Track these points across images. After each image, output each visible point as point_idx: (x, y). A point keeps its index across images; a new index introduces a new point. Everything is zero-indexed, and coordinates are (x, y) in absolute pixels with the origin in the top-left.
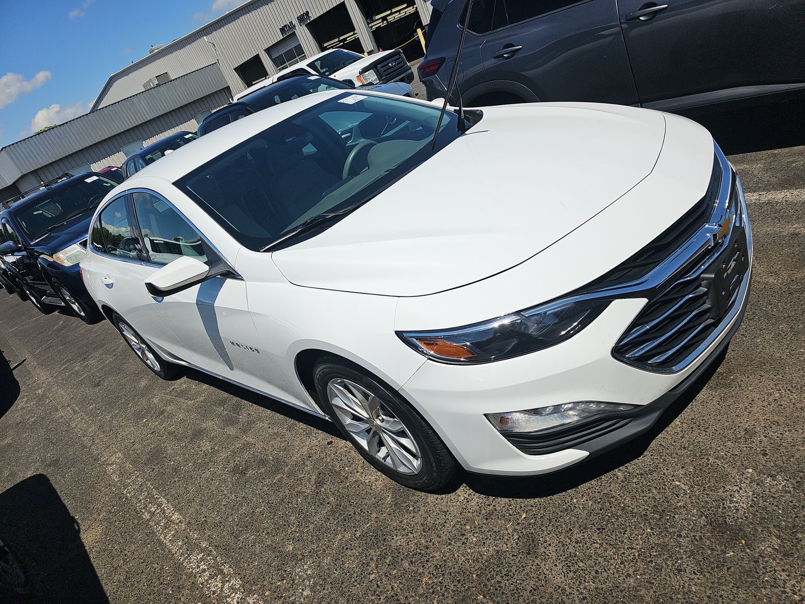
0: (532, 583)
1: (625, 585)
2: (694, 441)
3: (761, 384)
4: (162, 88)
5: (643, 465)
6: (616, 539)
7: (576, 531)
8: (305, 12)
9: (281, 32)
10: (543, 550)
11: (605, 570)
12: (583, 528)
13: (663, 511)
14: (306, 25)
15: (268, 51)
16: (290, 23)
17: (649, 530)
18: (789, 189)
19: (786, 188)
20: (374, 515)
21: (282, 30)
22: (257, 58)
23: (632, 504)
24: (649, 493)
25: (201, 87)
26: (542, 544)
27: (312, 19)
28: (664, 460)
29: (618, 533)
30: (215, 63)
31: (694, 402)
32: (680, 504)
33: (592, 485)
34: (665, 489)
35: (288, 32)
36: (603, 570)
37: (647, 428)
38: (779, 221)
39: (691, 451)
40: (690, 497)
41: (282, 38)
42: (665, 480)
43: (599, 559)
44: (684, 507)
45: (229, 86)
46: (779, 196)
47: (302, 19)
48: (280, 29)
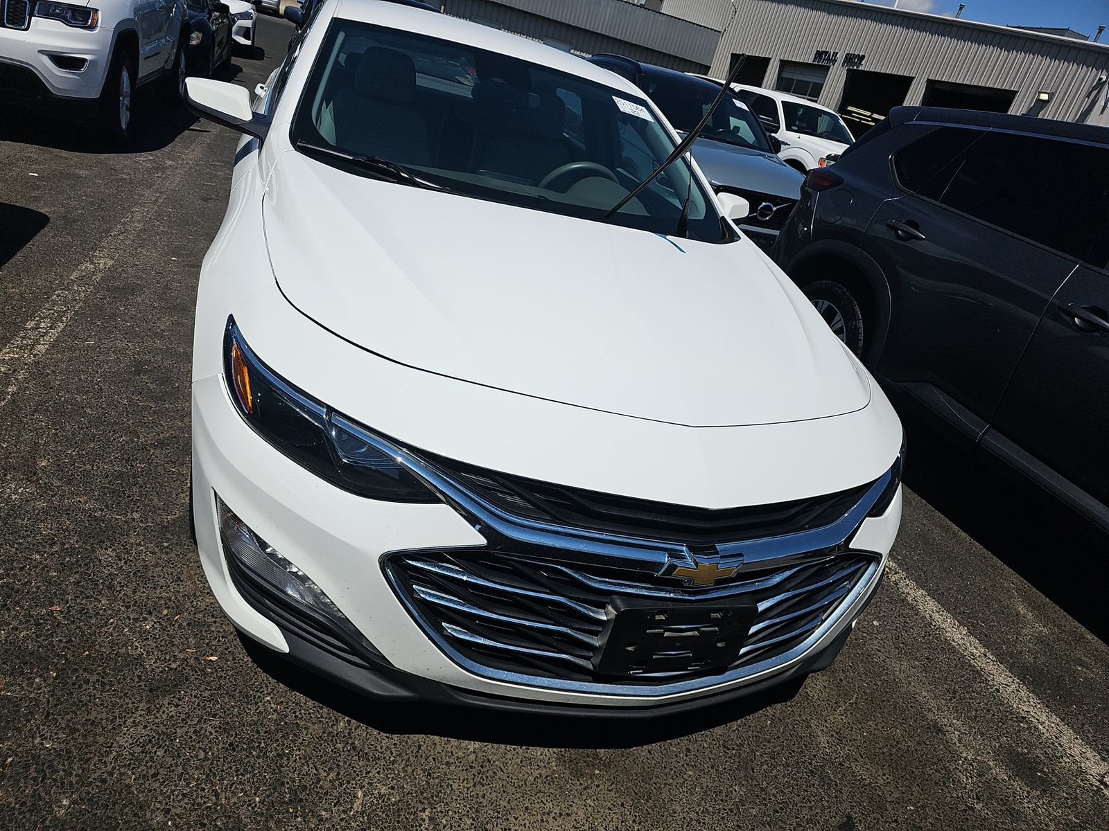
0: (104, 716)
1: (149, 814)
2: (449, 779)
3: (608, 811)
4: (642, 12)
5: (372, 743)
6: (223, 771)
7: (216, 722)
8: (861, 54)
9: (816, 55)
10: (166, 702)
11: (164, 782)
12: (225, 729)
13: (301, 800)
14: (848, 70)
15: (784, 64)
16: (834, 53)
17: (257, 799)
18: (1024, 683)
19: (1023, 679)
20: (136, 515)
21: (819, 54)
22: (765, 62)
23: (295, 761)
24: (325, 771)
25: (681, 45)
26: (174, 697)
27: (860, 68)
28: (394, 762)
29: (234, 768)
30: (719, 32)
31: (521, 750)
32: (324, 813)
33: (305, 704)
34: (341, 785)
35: (823, 62)
36: (161, 780)
37: (375, 694)
38: (951, 699)
39: (428, 783)
40: (342, 820)
41: (810, 61)
42: (358, 778)
43: (180, 768)
44: (321, 820)
45: (710, 67)
46: (1001, 678)
47: (849, 59)
48: (818, 51)
